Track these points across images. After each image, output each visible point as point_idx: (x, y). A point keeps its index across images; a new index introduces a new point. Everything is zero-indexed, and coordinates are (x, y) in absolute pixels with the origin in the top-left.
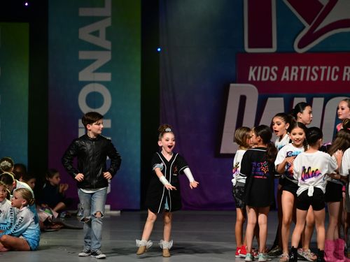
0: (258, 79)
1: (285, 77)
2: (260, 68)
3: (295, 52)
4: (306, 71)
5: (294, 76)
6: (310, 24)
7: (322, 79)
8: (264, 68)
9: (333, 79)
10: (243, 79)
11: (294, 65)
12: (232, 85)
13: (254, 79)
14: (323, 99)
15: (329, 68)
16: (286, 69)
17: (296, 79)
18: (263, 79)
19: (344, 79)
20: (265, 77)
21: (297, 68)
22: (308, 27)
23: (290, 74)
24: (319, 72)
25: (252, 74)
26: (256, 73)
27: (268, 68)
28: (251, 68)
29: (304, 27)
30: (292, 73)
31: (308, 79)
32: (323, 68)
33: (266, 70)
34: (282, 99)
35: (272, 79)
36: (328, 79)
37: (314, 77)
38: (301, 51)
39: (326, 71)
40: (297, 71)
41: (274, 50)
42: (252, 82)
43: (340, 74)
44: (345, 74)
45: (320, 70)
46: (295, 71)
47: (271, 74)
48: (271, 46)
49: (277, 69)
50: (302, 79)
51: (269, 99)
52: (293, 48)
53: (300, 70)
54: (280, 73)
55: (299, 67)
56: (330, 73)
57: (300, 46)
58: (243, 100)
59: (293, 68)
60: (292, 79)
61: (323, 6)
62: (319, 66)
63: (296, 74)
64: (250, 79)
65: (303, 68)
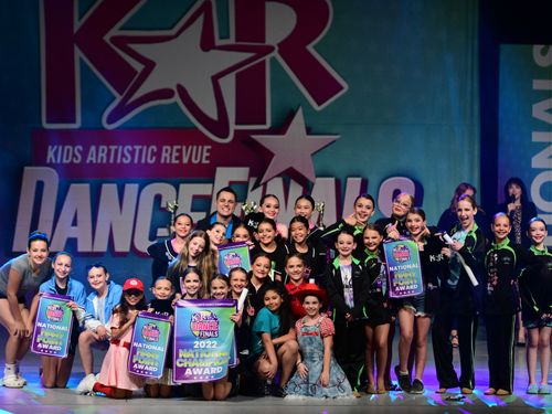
0: (59, 161)
1: (91, 158)
2: (60, 148)
3: (103, 128)
4: (116, 151)
5: (102, 158)
6: (121, 94)
7: (136, 161)
8: (66, 148)
9: (149, 161)
10: (40, 161)
11: (103, 144)
12: (26, 168)
13: (54, 161)
14: (136, 186)
15: (145, 148)
16: (93, 148)
17: (105, 161)
18: (65, 161)
19: (163, 161)
20: (67, 158)
21: (105, 148)
22: (119, 98)
23: (97, 155)
24: (132, 153)
25: (50, 154)
26: (56, 154)
27: (71, 148)
28: (50, 147)
29: (114, 98)
30: (100, 155)
31: (119, 161)
32: (137, 148)
33: (68, 150)
34: (87, 186)
35: (75, 161)
36: (143, 161)
37: (127, 159)
38: (110, 127)
39: (141, 151)
40: (106, 151)
41: (77, 125)
42: (51, 165)
43: (158, 155)
44: (164, 155)
45: (134, 150)
46: (103, 151)
47: (74, 155)
48: (74, 121)
49: (81, 148)
50: (111, 161)
51: (73, 185)
52: (101, 123)
53: (109, 151)
54: (85, 154)
55: (108, 146)
56: (146, 154)
57: (110, 121)
58: (40, 185)
59: (101, 148)
60: (99, 161)
61: (136, 72)
62: (132, 146)
63: (104, 155)
64: (48, 161)
65: (113, 148)
